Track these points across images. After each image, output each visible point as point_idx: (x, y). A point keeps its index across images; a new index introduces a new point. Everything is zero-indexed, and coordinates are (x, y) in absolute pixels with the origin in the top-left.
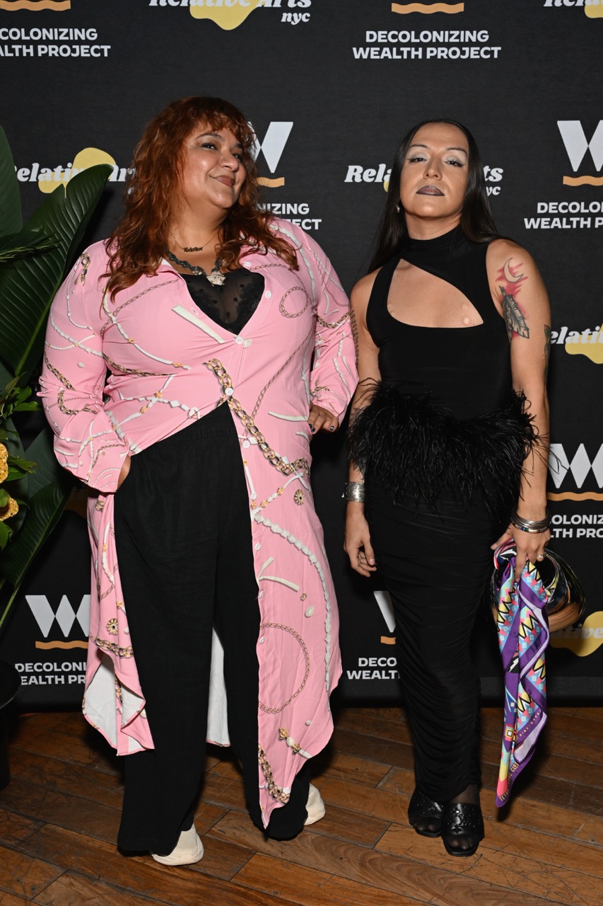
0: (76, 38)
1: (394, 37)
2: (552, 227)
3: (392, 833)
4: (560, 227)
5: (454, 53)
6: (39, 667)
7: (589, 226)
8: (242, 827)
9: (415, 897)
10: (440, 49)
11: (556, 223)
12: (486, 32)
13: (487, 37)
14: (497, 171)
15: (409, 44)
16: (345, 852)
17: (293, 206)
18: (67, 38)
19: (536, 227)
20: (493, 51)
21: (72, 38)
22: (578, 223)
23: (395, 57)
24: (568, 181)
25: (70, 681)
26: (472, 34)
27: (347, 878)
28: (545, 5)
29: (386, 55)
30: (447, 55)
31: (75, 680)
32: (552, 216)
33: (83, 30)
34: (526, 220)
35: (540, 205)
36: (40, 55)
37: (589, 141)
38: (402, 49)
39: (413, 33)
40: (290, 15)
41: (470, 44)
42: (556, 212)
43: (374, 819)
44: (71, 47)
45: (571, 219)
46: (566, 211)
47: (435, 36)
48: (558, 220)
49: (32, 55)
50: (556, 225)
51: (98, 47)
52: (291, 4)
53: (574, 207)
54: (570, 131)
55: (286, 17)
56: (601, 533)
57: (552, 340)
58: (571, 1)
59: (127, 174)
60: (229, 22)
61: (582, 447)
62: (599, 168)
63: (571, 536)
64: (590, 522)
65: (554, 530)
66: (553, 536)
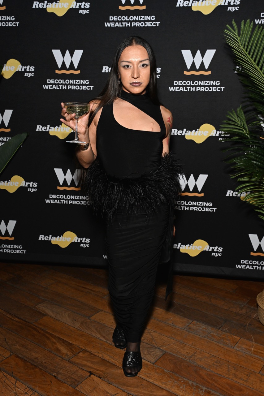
0: (7, 20)
1: (120, 18)
2: (180, 90)
3: (99, 314)
4: (183, 90)
5: (142, 24)
7: (194, 90)
8: (47, 307)
9: (95, 336)
10: (137, 23)
11: (181, 89)
12: (154, 16)
13: (154, 18)
14: (159, 69)
15: (125, 21)
16: (78, 318)
17: (83, 81)
18: (4, 20)
19: (173, 90)
21: (6, 20)
22: (190, 89)
23: (120, 26)
24: (186, 73)
25: (5, 251)
26: (149, 17)
27: (73, 327)
28: (177, 6)
29: (117, 25)
30: (140, 25)
31: (6, 251)
32: (180, 86)
33: (10, 17)
34: (170, 88)
37: (194, 57)
38: (123, 23)
39: (127, 17)
40: (82, 11)
41: (148, 21)
43: (95, 309)
44: (6, 23)
45: (187, 88)
46: (185, 84)
47: (135, 18)
48: (182, 88)
50: (181, 90)
51: (15, 23)
52: (82, 7)
53: (188, 83)
54: (186, 54)
55: (81, 11)
56: (200, 209)
57: (180, 133)
58: (186, 4)
59: (25, 68)
60: (60, 14)
61: (192, 176)
62: (198, 68)
63: (188, 210)
64: (195, 205)
65: (182, 207)
66: (181, 209)
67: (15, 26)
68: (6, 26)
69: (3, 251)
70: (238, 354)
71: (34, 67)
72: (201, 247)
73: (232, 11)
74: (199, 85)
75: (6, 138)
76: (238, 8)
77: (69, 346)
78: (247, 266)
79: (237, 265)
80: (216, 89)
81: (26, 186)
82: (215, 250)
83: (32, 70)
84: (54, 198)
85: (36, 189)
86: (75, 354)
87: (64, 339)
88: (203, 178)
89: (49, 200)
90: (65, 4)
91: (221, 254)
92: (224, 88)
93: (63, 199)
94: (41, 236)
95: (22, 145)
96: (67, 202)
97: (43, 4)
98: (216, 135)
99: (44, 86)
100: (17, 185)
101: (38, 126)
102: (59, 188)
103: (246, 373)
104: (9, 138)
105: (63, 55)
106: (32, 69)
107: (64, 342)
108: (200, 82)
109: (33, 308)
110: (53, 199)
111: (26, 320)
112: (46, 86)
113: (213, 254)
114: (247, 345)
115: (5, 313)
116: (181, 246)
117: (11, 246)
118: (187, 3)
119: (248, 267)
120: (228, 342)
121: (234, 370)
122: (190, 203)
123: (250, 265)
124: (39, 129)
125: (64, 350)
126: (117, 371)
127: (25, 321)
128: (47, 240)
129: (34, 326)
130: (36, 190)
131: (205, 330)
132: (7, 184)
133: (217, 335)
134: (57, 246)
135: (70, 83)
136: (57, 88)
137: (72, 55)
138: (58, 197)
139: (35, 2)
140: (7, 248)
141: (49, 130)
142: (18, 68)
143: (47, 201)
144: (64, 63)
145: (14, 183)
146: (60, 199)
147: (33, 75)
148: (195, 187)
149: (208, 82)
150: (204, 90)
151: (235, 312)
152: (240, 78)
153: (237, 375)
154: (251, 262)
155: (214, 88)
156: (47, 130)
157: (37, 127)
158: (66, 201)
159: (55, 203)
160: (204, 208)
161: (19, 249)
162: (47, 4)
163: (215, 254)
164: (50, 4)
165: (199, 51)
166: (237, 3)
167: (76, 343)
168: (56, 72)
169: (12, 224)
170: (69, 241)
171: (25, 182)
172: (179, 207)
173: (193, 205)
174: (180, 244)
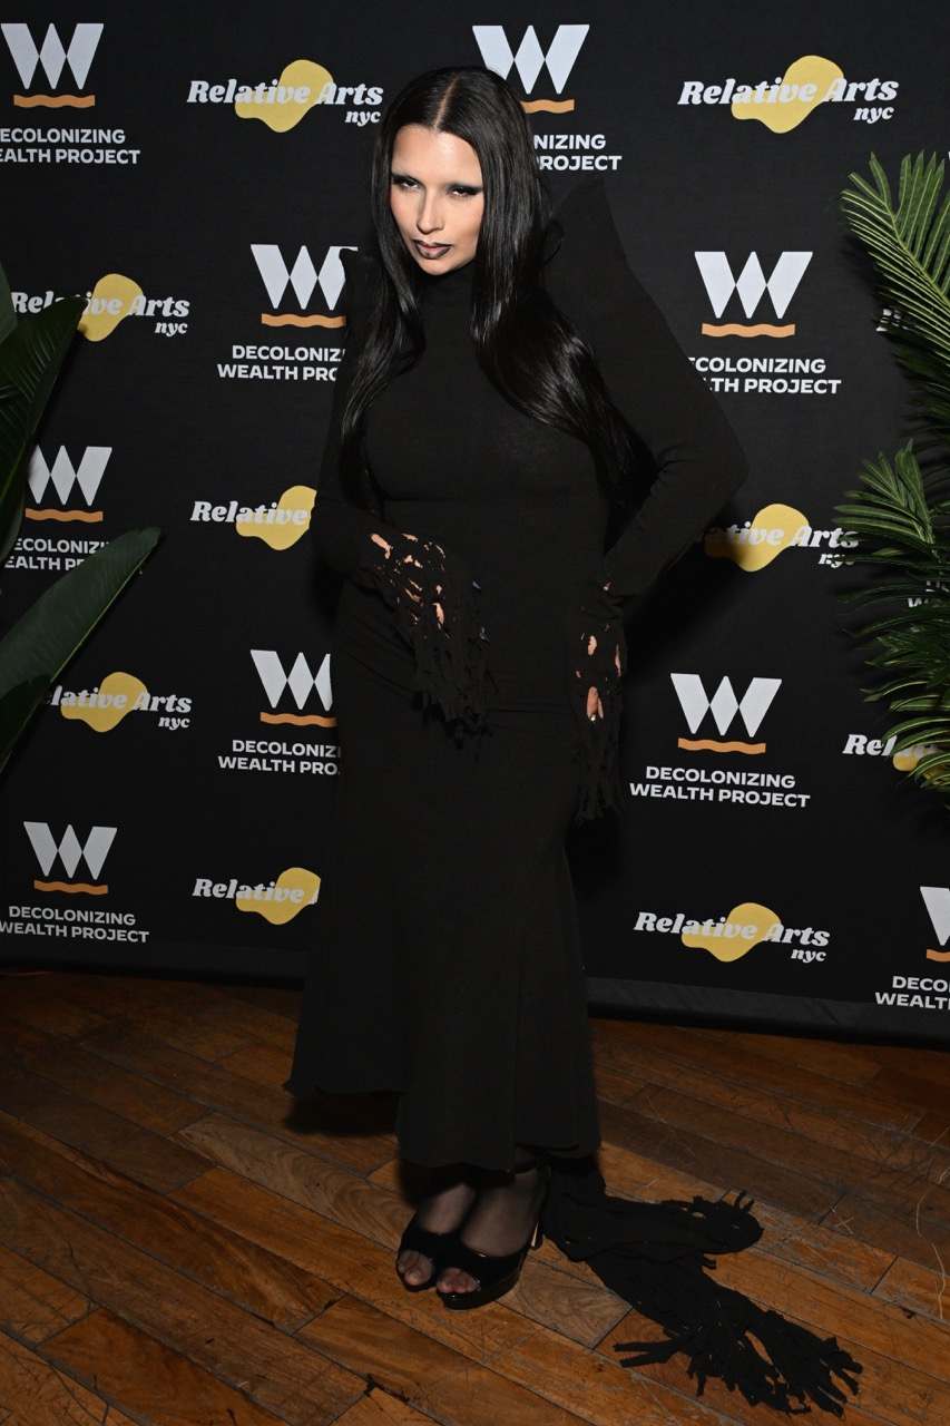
0: (101, 141)
5: (561, 163)
6: (38, 913)
7: (736, 390)
8: (217, 1134)
10: (543, 158)
12: (602, 137)
13: (603, 143)
16: (328, 1177)
18: (90, 141)
20: (611, 161)
21: (95, 141)
22: (722, 385)
24: (708, 330)
25: (74, 934)
26: (585, 139)
28: (680, 103)
30: (552, 166)
31: (80, 933)
33: (109, 131)
36: (58, 161)
37: (736, 278)
40: (356, 114)
41: (582, 152)
44: (94, 152)
45: (713, 380)
46: (706, 369)
47: (537, 141)
49: (49, 160)
51: (125, 152)
52: (358, 101)
53: (717, 365)
54: (712, 266)
55: (351, 117)
56: (752, 797)
58: (713, 97)
59: (156, 306)
60: (282, 123)
62: (749, 314)
63: (711, 799)
64: (737, 781)
65: (689, 789)
66: (686, 797)
67: (126, 162)
68: (96, 161)
69: (69, 931)
70: (888, 1318)
71: (187, 304)
72: (754, 930)
73: (869, 121)
74: (755, 370)
75: (86, 543)
76: (889, 113)
77: (296, 1279)
78: (915, 997)
79: (878, 994)
80: (813, 385)
81: (154, 708)
82: (804, 941)
83: (180, 313)
84: (248, 750)
85: (188, 721)
86: (316, 1310)
87: (279, 1253)
88: (764, 691)
89: (231, 760)
90: (299, 90)
91: (824, 954)
92: (839, 382)
93: (280, 756)
94: (199, 882)
95: (143, 567)
96: (292, 766)
97: (221, 90)
98: (809, 542)
99: (220, 366)
100: (121, 707)
101: (198, 505)
102: (265, 717)
103: (918, 1387)
104: (96, 544)
106: (183, 308)
107: (276, 1264)
108: (756, 361)
109: (170, 1138)
110: (243, 754)
111: (146, 1181)
112: (227, 367)
113: (796, 954)
114: (920, 1284)
115: (70, 1157)
116: (684, 924)
117: (95, 917)
118: (715, 94)
119: (917, 1000)
120: (852, 1270)
121: (878, 1374)
123: (923, 994)
124: (201, 515)
125: (276, 1294)
126: (462, 1376)
127: (142, 1186)
128: (223, 895)
129: (170, 1204)
130: (186, 723)
131: (771, 1226)
132: (87, 702)
133: (813, 1245)
134: (256, 919)
136: (267, 376)
137: (318, 265)
138: (263, 747)
139: (195, 84)
140: (82, 924)
141: (235, 519)
142: (133, 305)
143: (224, 762)
144: (290, 291)
145: (110, 697)
146: (269, 756)
147: (184, 328)
148: (738, 720)
149: (784, 361)
150: (771, 388)
151: (874, 1160)
152: (899, 350)
153: (890, 1397)
154: (927, 985)
155: (804, 382)
156: (230, 519)
157: (193, 506)
158: (289, 763)
160: (768, 795)
161: (123, 926)
162: (237, 91)
163: (802, 952)
164: (249, 89)
165: (753, 255)
166: (886, 95)
167: (318, 1270)
168: (264, 321)
169: (102, 838)
170: (298, 901)
171: (148, 696)
172: (680, 789)
173: (728, 782)
174: (680, 917)
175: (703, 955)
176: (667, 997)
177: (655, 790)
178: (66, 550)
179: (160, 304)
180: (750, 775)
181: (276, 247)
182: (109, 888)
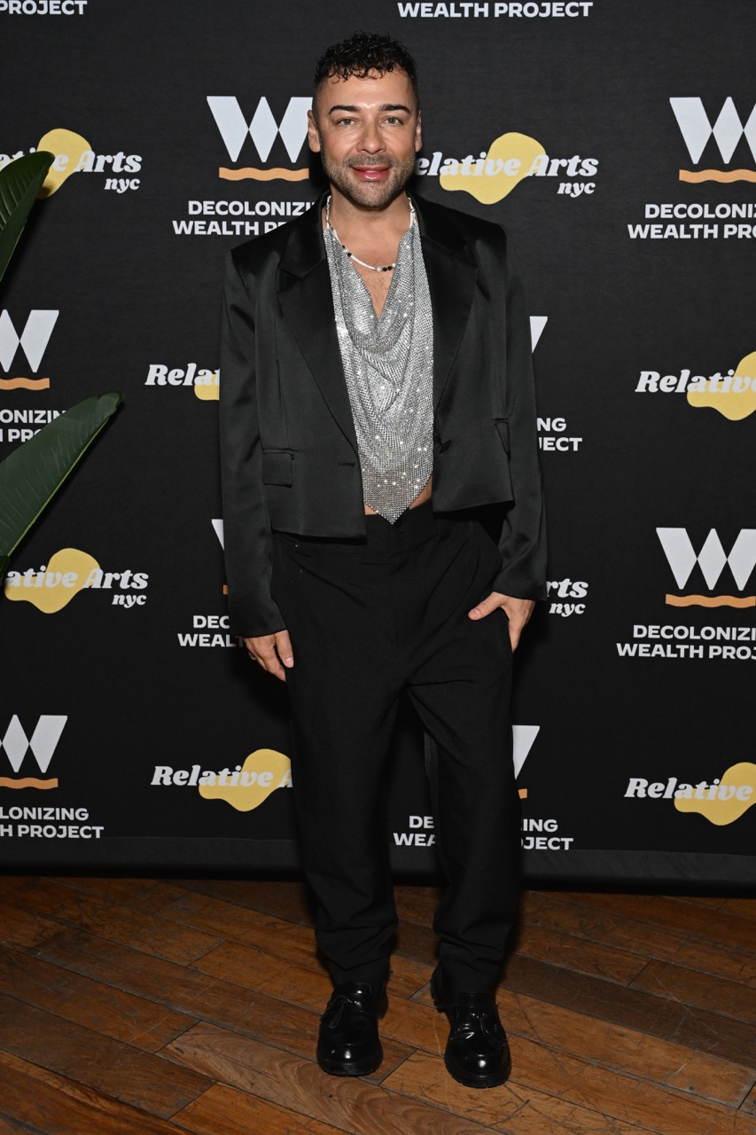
2: (666, 236)
3: (412, 1064)
4: (676, 236)
5: (531, 10)
7: (715, 236)
8: (208, 1046)
10: (512, 5)
14: (590, 163)
16: (339, 1087)
19: (644, 236)
20: (583, 7)
22: (701, 231)
23: (453, 14)
24: (685, 176)
25: (20, 833)
27: (330, 1125)
29: (441, 13)
30: (522, 13)
31: (26, 832)
32: (666, 222)
34: (630, 227)
35: (648, 207)
37: (713, 123)
42: (671, 216)
43: (393, 1043)
45: (691, 226)
46: (684, 216)
48: (672, 227)
50: (671, 234)
53: (695, 211)
54: (688, 111)
56: (744, 653)
57: (669, 386)
59: (106, 161)
61: (713, 533)
62: (727, 159)
63: (701, 656)
64: (727, 637)
65: (678, 646)
66: (675, 656)
67: (72, 12)
68: (39, 12)
69: (15, 831)
71: (139, 159)
72: (749, 790)
74: (734, 216)
75: (31, 412)
81: (107, 585)
83: (132, 168)
84: (210, 626)
85: (145, 597)
89: (192, 637)
94: (159, 769)
99: (175, 223)
100: (72, 585)
101: (153, 368)
104: (42, 413)
105: (249, 117)
106: (134, 163)
108: (735, 207)
109: (157, 1054)
110: (205, 630)
112: (183, 223)
115: (53, 1083)
116: (676, 788)
117: (44, 813)
122: (708, 633)
124: (156, 379)
127: (140, 1111)
128: (184, 782)
130: (142, 600)
134: (221, 806)
135: (273, 213)
136: (226, 232)
137: (278, 115)
138: (226, 623)
140: (29, 822)
141: (193, 382)
142: (81, 161)
143: (185, 640)
144: (249, 143)
145: (58, 575)
147: (136, 184)
148: (727, 572)
150: (751, 234)
156: (188, 382)
157: (149, 368)
159: (213, 645)
161: (76, 822)
165: (729, 102)
168: (221, 176)
169: (51, 728)
170: (267, 785)
171: (101, 572)
172: (669, 647)
173: (719, 638)
174: (673, 781)
175: (697, 819)
176: (660, 865)
177: (643, 650)
178: (9, 421)
179: (109, 161)
180: (740, 629)
181: (233, 99)
182: (59, 781)
